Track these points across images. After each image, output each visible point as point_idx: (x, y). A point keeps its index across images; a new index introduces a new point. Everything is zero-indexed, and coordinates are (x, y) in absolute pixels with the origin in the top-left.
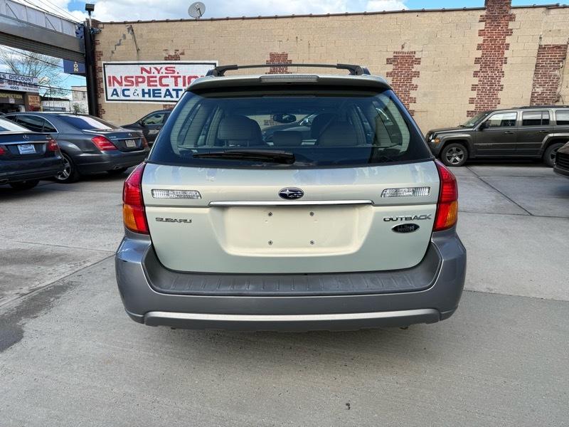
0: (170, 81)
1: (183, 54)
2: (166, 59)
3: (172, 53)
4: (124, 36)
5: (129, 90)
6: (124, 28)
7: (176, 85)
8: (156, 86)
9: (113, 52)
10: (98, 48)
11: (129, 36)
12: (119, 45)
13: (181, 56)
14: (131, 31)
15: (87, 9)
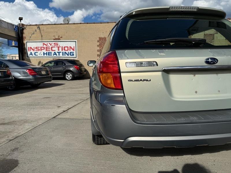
1: (61, 37)
2: (54, 39)
3: (57, 37)
4: (36, 31)
6: (36, 27)
9: (30, 37)
10: (24, 35)
11: (38, 30)
12: (33, 34)
13: (61, 38)
14: (39, 28)
15: (19, 19)
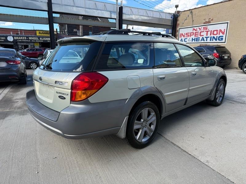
0: (204, 34)
1: (212, 20)
2: (204, 23)
3: (207, 20)
4: (188, 16)
5: (187, 39)
6: (189, 12)
7: (207, 35)
8: (198, 36)
9: (183, 23)
10: (178, 22)
11: (190, 15)
12: (186, 20)
13: (211, 21)
14: (191, 13)
15: (176, 7)
